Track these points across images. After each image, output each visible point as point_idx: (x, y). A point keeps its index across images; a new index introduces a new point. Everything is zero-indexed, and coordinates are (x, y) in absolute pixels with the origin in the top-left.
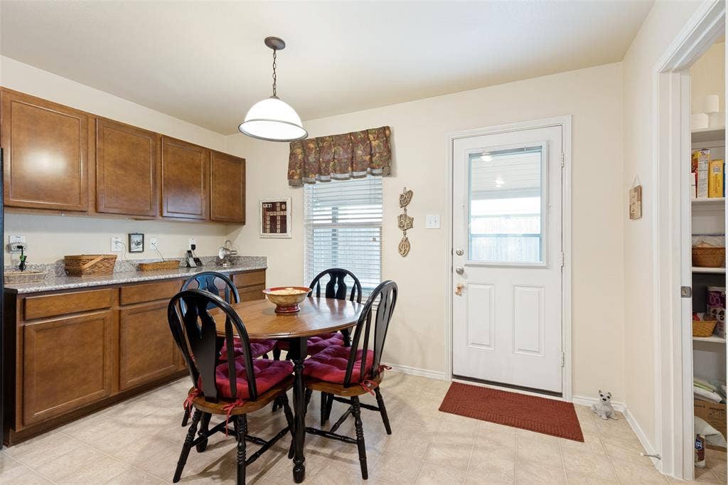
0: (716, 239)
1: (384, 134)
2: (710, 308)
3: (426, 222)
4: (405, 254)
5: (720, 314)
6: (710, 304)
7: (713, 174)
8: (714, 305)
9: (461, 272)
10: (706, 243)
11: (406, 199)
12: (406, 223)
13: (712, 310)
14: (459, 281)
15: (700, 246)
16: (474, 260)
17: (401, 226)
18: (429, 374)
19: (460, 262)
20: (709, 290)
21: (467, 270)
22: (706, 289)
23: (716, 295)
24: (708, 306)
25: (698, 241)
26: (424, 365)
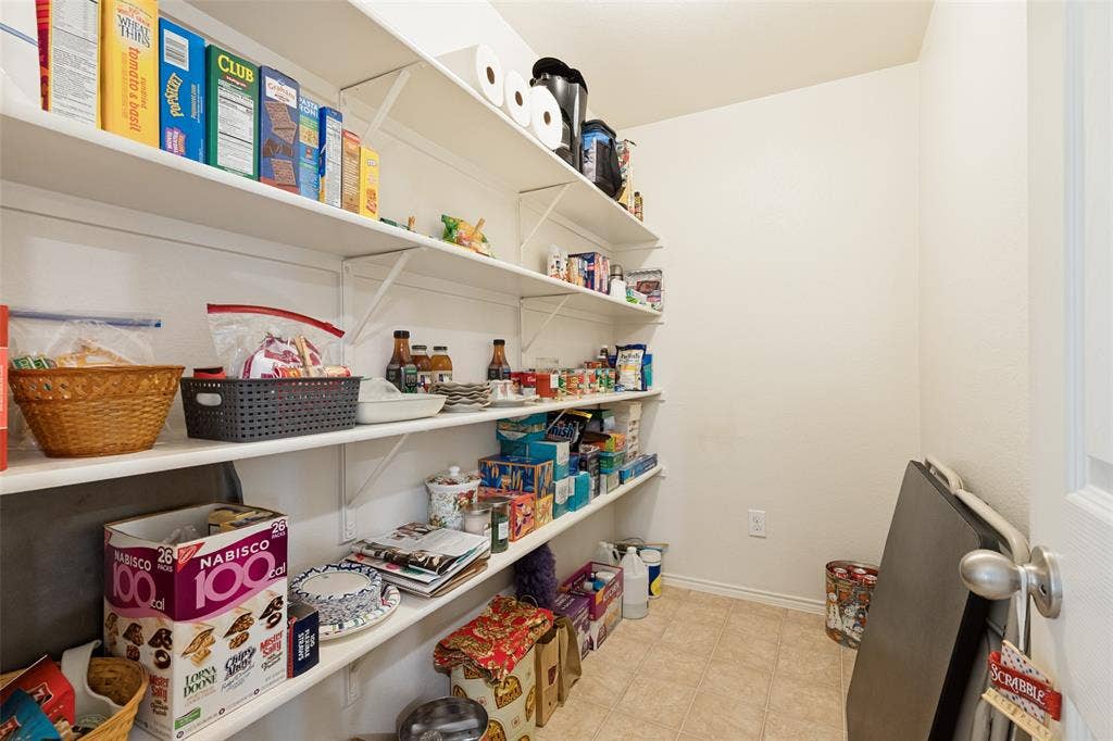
0: (132, 335)
2: (114, 617)
5: (152, 643)
6: (116, 602)
7: (120, 43)
8: (133, 604)
10: (99, 352)
13: (124, 624)
15: (74, 365)
20: (115, 542)
22: (99, 536)
23: (136, 562)
24: (108, 609)
25: (64, 342)
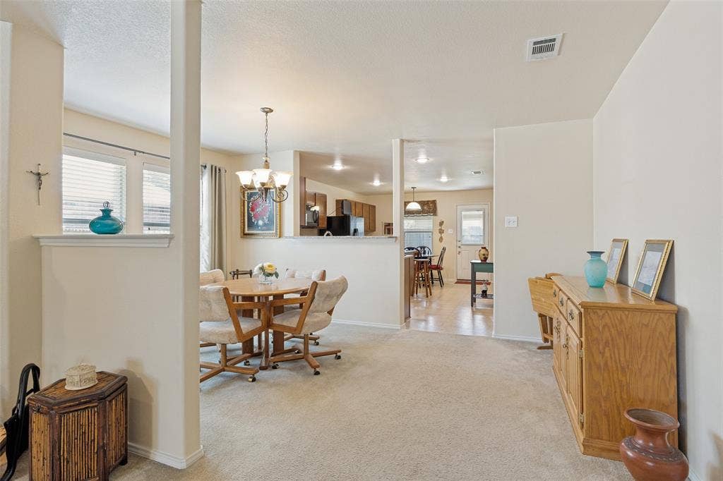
1: (434, 202)
3: (449, 232)
4: (441, 242)
9: (459, 247)
11: (441, 224)
12: (441, 232)
14: (459, 249)
16: (463, 243)
17: (440, 233)
18: (450, 280)
19: (459, 244)
21: (462, 247)
26: (448, 278)
